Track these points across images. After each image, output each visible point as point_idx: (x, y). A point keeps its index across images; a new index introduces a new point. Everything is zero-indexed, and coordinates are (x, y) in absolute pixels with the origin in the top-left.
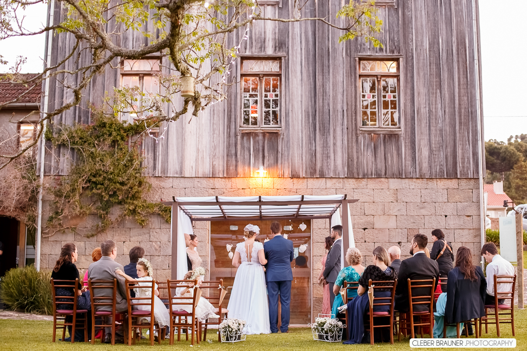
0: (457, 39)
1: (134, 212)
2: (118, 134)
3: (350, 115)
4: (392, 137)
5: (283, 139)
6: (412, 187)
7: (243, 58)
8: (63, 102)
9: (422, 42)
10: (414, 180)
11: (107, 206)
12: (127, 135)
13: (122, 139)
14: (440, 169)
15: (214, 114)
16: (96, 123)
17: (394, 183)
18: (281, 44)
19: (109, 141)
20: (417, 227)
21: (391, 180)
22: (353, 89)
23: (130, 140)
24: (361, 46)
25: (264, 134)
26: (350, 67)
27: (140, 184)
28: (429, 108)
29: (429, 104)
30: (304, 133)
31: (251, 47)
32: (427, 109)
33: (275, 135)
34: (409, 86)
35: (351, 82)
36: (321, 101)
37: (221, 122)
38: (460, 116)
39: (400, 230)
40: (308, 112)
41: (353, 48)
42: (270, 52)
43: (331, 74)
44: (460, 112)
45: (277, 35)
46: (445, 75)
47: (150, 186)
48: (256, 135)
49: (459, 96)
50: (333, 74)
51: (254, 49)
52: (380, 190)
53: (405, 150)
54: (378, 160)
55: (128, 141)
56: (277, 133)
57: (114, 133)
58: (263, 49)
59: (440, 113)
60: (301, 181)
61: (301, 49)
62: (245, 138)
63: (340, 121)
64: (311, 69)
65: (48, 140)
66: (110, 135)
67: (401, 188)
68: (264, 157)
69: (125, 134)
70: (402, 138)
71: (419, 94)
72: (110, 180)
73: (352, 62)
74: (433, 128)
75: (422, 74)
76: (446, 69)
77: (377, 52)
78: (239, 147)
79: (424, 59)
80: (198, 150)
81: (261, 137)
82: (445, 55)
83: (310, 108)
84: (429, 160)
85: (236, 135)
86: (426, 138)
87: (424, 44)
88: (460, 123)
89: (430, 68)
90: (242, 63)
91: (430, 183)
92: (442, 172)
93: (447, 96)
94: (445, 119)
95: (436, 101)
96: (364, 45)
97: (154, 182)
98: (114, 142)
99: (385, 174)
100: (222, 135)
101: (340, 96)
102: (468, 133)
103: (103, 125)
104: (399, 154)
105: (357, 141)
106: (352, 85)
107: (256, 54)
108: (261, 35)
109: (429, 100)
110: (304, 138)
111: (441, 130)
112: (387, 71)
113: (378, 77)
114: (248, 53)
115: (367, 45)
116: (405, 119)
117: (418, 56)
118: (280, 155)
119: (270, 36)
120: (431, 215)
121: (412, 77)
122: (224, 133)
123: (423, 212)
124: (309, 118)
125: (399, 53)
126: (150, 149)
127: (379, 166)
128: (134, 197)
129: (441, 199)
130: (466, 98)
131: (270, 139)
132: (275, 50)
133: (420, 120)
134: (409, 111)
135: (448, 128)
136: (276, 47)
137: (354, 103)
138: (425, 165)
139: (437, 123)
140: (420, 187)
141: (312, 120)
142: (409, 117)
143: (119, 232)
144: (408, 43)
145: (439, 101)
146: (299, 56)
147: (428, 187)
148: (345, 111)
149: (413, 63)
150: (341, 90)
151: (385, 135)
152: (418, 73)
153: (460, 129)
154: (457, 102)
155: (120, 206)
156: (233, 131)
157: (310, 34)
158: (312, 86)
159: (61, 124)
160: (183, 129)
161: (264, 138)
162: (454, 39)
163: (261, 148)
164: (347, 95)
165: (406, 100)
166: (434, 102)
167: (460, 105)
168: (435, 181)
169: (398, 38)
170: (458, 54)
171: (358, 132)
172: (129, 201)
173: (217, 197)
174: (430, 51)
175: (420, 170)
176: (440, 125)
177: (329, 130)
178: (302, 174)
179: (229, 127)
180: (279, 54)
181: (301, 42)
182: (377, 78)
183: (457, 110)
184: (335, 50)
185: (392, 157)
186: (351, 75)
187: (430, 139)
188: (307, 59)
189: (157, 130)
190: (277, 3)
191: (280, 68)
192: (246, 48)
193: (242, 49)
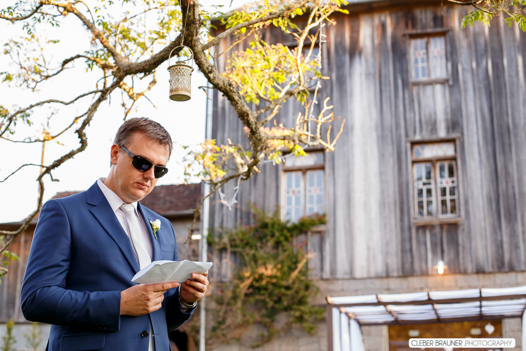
1: (301, 319)
2: (281, 235)
5: (463, 230)
7: (414, 144)
11: (272, 313)
12: (291, 235)
13: (286, 239)
15: (384, 207)
16: (259, 224)
18: (454, 124)
19: (271, 243)
25: (442, 226)
27: (307, 288)
31: (421, 130)
33: (453, 227)
36: (504, 184)
37: (393, 215)
40: (490, 198)
42: (442, 134)
43: (514, 154)
45: (449, 115)
47: (318, 290)
48: (433, 227)
50: (516, 153)
51: (424, 133)
55: (292, 242)
56: (456, 224)
57: (277, 234)
58: (434, 131)
60: (487, 276)
61: (477, 128)
62: (420, 232)
64: (490, 149)
65: (210, 244)
66: (273, 236)
68: (442, 251)
69: (289, 234)
72: (274, 285)
78: (414, 242)
80: (369, 248)
81: (438, 230)
83: (492, 192)
85: (410, 229)
90: (412, 149)
98: (278, 244)
100: (395, 229)
103: (265, 226)
107: (427, 138)
108: (431, 117)
110: (488, 228)
114: (418, 138)
118: (461, 249)
119: (441, 117)
122: (396, 227)
124: (491, 203)
126: (317, 249)
128: (301, 302)
131: (448, 232)
132: (448, 132)
136: (448, 129)
141: (496, 206)
143: (286, 342)
146: (475, 136)
155: (286, 313)
156: (406, 224)
157: (486, 110)
158: (493, 169)
159: (221, 226)
160: (351, 224)
161: (442, 230)
163: (439, 242)
172: (295, 307)
177: (516, 216)
178: (488, 268)
179: (402, 220)
180: (453, 135)
181: (476, 120)
188: (485, 138)
189: (322, 228)
190: (447, 81)
191: (456, 151)
192: (415, 132)
193: (411, 133)
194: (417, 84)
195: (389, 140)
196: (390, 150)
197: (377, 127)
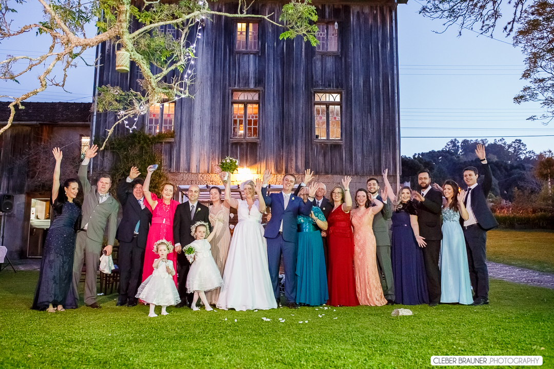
0: (383, 79)
2: (145, 143)
3: (307, 131)
4: (335, 146)
5: (260, 147)
7: (233, 91)
8: (106, 120)
9: (358, 81)
12: (151, 143)
13: (148, 146)
14: (369, 169)
15: (212, 129)
18: (260, 81)
19: (138, 147)
21: (335, 176)
22: (310, 113)
23: (153, 148)
24: (315, 83)
25: (247, 143)
26: (308, 97)
28: (363, 126)
29: (362, 123)
30: (275, 142)
31: (239, 83)
32: (361, 127)
34: (349, 111)
35: (308, 108)
36: (287, 121)
37: (217, 135)
38: (384, 132)
40: (278, 129)
41: (310, 84)
42: (252, 86)
43: (294, 102)
44: (384, 130)
45: (257, 75)
46: (374, 104)
48: (242, 144)
49: (383, 119)
50: (296, 103)
51: (241, 84)
52: (328, 183)
53: (345, 155)
54: (327, 162)
55: (152, 148)
56: (256, 143)
57: (142, 142)
58: (247, 84)
59: (370, 130)
61: (274, 85)
62: (234, 146)
63: (300, 135)
64: (280, 98)
66: (139, 143)
68: (247, 158)
69: (150, 143)
70: (343, 147)
71: (355, 116)
73: (309, 94)
74: (365, 141)
75: (358, 103)
76: (374, 99)
77: (326, 87)
78: (230, 152)
79: (359, 93)
81: (245, 146)
82: (374, 90)
83: (279, 125)
84: (362, 163)
85: (227, 145)
86: (360, 147)
87: (360, 82)
88: (384, 137)
89: (364, 99)
90: (232, 94)
91: (362, 178)
92: (371, 171)
93: (375, 118)
94: (374, 134)
95: (367, 122)
96: (318, 82)
97: (170, 176)
98: (142, 148)
99: (331, 172)
100: (218, 144)
101: (300, 118)
102: (390, 144)
104: (341, 159)
105: (312, 149)
106: (309, 110)
107: (242, 88)
108: (246, 74)
109: (362, 121)
110: (275, 147)
111: (370, 142)
112: (333, 100)
113: (328, 104)
114: (237, 87)
115: (320, 82)
116: (346, 134)
117: (355, 90)
119: (252, 75)
121: (351, 105)
122: (219, 143)
124: (278, 132)
125: (342, 88)
126: (167, 153)
127: (327, 167)
130: (388, 120)
131: (251, 148)
132: (256, 85)
133: (356, 135)
134: (348, 129)
135: (375, 141)
136: (256, 83)
137: (310, 123)
138: (359, 166)
139: (368, 137)
140: (355, 181)
141: (281, 134)
142: (348, 132)
144: (348, 81)
145: (369, 121)
146: (272, 90)
147: (361, 181)
148: (304, 128)
149: (352, 96)
150: (301, 113)
151: (331, 145)
152: (355, 102)
153: (384, 141)
154: (382, 122)
156: (225, 141)
157: (280, 74)
158: (281, 111)
160: (190, 139)
161: (247, 146)
162: (381, 79)
163: (245, 153)
164: (305, 117)
165: (346, 121)
166: (366, 122)
167: (384, 124)
168: (366, 177)
169: (342, 78)
170: (383, 89)
171: (313, 143)
173: (207, 185)
174: (363, 86)
175: (356, 169)
176: (370, 139)
177: (292, 141)
179: (223, 138)
180: (258, 88)
181: (274, 80)
182: (326, 106)
183: (382, 128)
184: (297, 86)
185: (336, 161)
186: (308, 103)
187: (362, 148)
188: (278, 91)
189: (172, 140)
190: (258, 53)
191: (259, 97)
192: (235, 84)
193: (232, 84)
194: (239, 53)
195: (219, 87)
196: (218, 93)
197: (211, 78)
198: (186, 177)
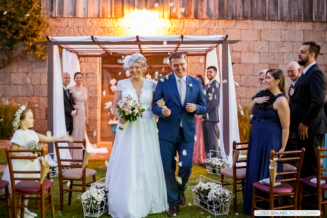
1: (34, 48)
6: (274, 28)
10: (276, 22)
11: (12, 43)
14: (298, 13)
17: (259, 24)
20: (277, 63)
21: (256, 22)
39: (262, 65)
47: (48, 25)
52: (246, 31)
54: (246, 4)
60: (178, 21)
67: (265, 29)
68: (146, 0)
84: (289, 5)
91: (289, 25)
92: (299, 15)
97: (52, 22)
99: (251, 17)
120: (290, 52)
123: (283, 50)
127: (246, 10)
128: (34, 35)
129: (298, 39)
138: (286, 9)
140: (280, 29)
143: (23, 65)
147: (287, 29)
155: (22, 43)
168: (293, 24)
172: (30, 38)
173: (92, 37)
175: (281, 13)
198: (71, 22)
